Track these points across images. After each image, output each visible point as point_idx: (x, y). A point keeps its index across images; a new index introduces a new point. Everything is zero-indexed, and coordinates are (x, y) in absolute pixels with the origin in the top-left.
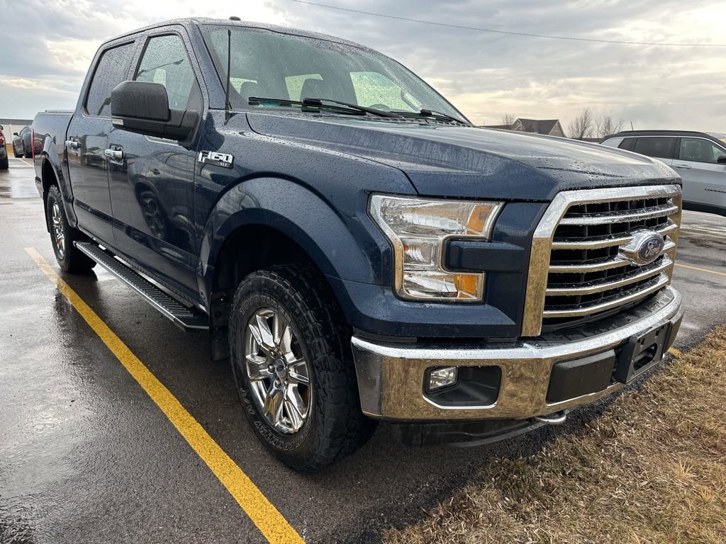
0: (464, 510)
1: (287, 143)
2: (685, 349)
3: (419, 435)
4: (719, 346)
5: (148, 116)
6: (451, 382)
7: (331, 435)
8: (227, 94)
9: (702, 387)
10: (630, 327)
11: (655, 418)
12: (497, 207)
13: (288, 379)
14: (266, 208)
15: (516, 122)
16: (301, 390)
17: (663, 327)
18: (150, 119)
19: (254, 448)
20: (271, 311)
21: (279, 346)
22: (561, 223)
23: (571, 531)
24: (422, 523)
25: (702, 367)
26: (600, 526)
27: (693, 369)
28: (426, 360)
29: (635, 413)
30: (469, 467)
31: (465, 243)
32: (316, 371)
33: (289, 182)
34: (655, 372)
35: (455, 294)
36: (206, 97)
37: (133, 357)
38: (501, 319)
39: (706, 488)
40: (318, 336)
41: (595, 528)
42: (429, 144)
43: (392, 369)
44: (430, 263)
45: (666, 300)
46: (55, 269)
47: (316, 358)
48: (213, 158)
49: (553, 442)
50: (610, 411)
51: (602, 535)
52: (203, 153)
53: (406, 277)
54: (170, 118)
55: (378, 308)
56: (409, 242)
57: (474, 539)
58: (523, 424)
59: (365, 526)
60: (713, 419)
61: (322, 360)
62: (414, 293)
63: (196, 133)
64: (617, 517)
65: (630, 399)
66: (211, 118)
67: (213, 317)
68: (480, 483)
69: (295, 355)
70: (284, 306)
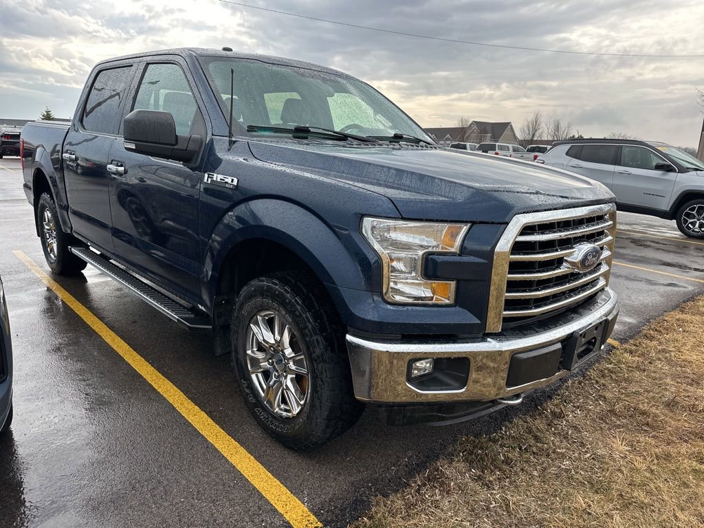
0: (437, 480)
1: (288, 170)
2: (623, 340)
3: (401, 416)
4: (654, 337)
5: (158, 141)
6: (427, 372)
7: (327, 418)
8: (230, 127)
9: (637, 374)
10: (574, 324)
11: (597, 401)
12: (465, 227)
13: (287, 370)
14: (270, 225)
15: (471, 125)
16: (299, 380)
17: (601, 323)
18: (160, 143)
19: (254, 432)
20: (271, 313)
21: (279, 342)
22: (517, 240)
23: (527, 495)
24: (403, 491)
25: (638, 357)
26: (551, 491)
27: (630, 358)
28: (409, 353)
29: (580, 397)
30: (441, 444)
31: (441, 257)
32: (314, 364)
34: (598, 361)
35: (432, 299)
36: (209, 125)
37: (135, 353)
38: (466, 317)
39: (638, 458)
40: (316, 334)
41: (547, 492)
42: (409, 175)
43: (380, 362)
44: (411, 273)
45: (604, 300)
46: (46, 271)
47: (314, 352)
48: (219, 180)
49: (511, 422)
50: (559, 395)
51: (552, 498)
52: (209, 175)
53: (392, 284)
54: (177, 143)
55: (368, 310)
56: (393, 256)
57: (447, 503)
58: (487, 405)
59: (356, 494)
60: (646, 400)
61: (320, 354)
62: (398, 298)
63: (200, 157)
64: (565, 484)
65: (576, 384)
66: (212, 144)
67: (216, 318)
68: (450, 457)
69: (293, 350)
70: (285, 308)
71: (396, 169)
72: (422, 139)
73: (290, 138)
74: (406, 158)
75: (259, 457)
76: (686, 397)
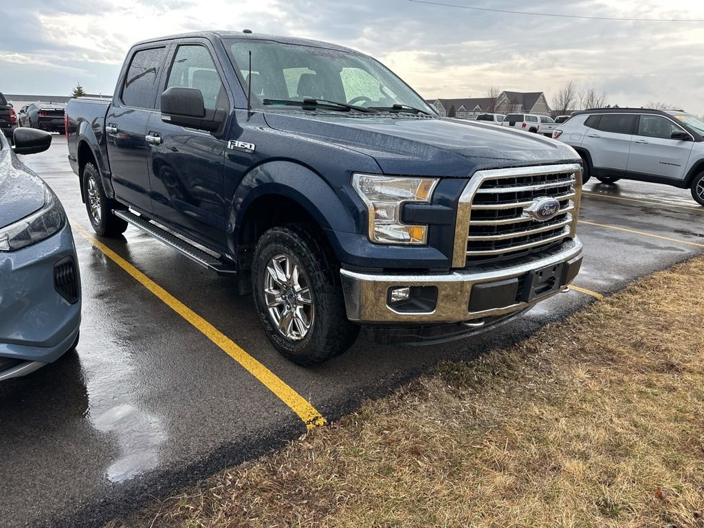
0: (418, 391)
1: (295, 137)
2: (607, 294)
3: (386, 336)
4: (637, 292)
5: (189, 114)
7: (327, 336)
8: (249, 100)
9: (613, 322)
10: (532, 264)
11: (571, 341)
12: (435, 181)
13: (297, 302)
14: (280, 182)
15: (501, 95)
16: (306, 310)
17: (559, 265)
18: (191, 116)
19: (273, 355)
20: (284, 256)
21: (290, 280)
22: (478, 192)
24: (389, 397)
25: (618, 307)
26: (513, 404)
27: (610, 308)
28: (388, 282)
29: (556, 338)
30: (423, 365)
31: (416, 206)
32: (317, 294)
33: (296, 165)
35: (409, 240)
36: (231, 99)
38: (436, 255)
40: (317, 270)
41: (510, 405)
44: (392, 219)
46: (91, 233)
47: (316, 285)
48: (240, 146)
50: (536, 336)
51: (513, 408)
52: (232, 142)
53: (376, 229)
54: (205, 115)
55: (359, 249)
56: (378, 205)
57: (424, 407)
59: (350, 396)
60: (616, 342)
61: (321, 286)
62: (381, 240)
63: (224, 127)
64: (527, 399)
66: (234, 115)
67: (239, 263)
68: (430, 375)
69: (301, 286)
70: (294, 251)
71: (382, 134)
72: (421, 110)
73: (300, 110)
74: (405, 127)
75: (275, 371)
76: (652, 339)
